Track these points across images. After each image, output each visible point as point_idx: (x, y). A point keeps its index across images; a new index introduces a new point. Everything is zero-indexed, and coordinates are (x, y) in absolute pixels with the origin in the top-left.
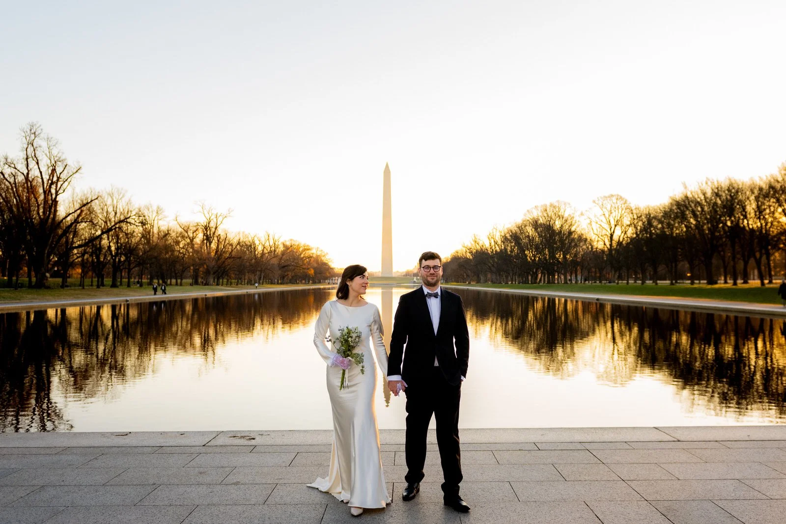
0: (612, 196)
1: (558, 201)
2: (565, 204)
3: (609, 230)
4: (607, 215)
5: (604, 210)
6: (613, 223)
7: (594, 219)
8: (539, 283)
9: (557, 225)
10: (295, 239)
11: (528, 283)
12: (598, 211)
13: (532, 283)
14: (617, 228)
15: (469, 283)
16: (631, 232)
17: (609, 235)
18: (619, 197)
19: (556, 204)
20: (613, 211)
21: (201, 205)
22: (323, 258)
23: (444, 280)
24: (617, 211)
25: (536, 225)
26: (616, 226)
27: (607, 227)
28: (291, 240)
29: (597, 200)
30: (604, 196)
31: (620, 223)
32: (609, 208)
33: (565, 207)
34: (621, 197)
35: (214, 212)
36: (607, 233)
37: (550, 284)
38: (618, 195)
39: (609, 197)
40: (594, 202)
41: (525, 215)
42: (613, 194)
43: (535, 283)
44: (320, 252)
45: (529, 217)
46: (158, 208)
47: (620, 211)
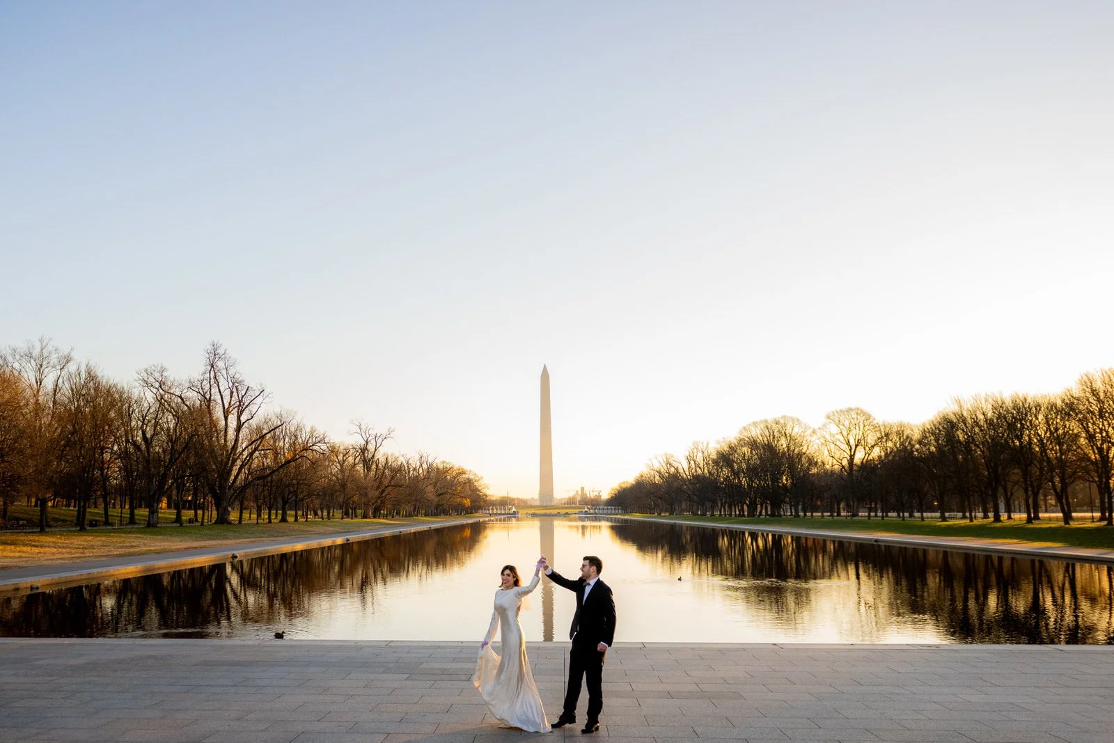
0: (851, 409)
1: (784, 417)
2: (793, 420)
3: (848, 452)
4: (845, 434)
5: (841, 427)
6: (852, 443)
7: (828, 437)
8: (759, 516)
9: (783, 444)
10: (447, 461)
11: (744, 516)
12: (834, 429)
13: (748, 516)
14: (858, 447)
15: (659, 514)
16: (877, 453)
17: (849, 458)
18: (859, 412)
19: (782, 421)
20: (852, 428)
21: (358, 424)
22: (475, 483)
23: (622, 509)
24: (857, 428)
25: (753, 444)
26: (856, 446)
27: (845, 447)
28: (443, 462)
29: (832, 414)
30: (841, 411)
31: (863, 442)
32: (847, 423)
33: (793, 423)
34: (862, 411)
35: (373, 432)
36: (846, 455)
37: (775, 517)
38: (858, 409)
39: (847, 411)
40: (828, 417)
41: (741, 433)
42: (852, 407)
43: (754, 516)
44: (473, 477)
45: (746, 435)
46: (312, 428)
47: (862, 427)
